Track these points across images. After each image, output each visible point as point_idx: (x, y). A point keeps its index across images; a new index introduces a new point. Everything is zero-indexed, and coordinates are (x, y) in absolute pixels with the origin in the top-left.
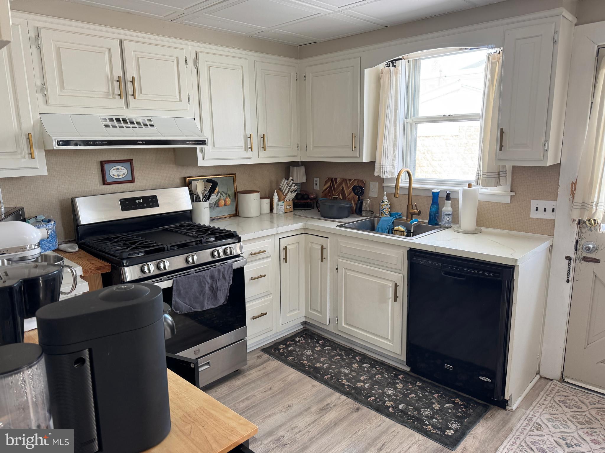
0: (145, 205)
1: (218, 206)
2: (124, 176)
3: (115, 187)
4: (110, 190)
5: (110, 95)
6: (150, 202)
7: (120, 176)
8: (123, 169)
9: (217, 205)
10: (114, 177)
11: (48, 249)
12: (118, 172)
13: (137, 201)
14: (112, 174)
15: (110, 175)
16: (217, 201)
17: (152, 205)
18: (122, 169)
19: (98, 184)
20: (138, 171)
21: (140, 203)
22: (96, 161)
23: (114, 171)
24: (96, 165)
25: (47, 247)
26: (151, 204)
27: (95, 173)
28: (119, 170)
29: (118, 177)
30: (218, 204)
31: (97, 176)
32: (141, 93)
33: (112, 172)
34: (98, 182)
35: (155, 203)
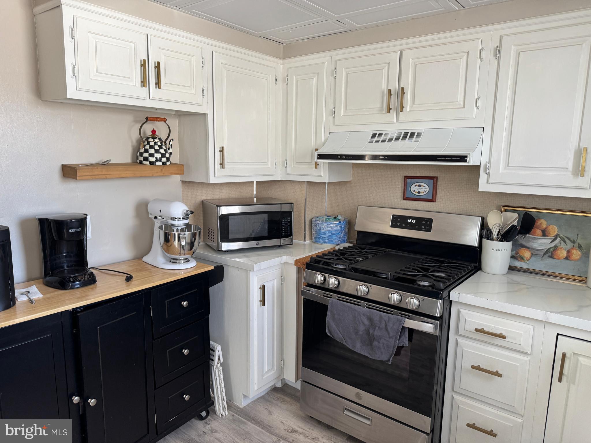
0: (417, 227)
1: (552, 257)
2: (425, 193)
3: (415, 204)
4: (409, 206)
5: (384, 110)
6: (424, 225)
7: (420, 193)
8: (425, 187)
9: (550, 254)
10: (414, 193)
11: (326, 242)
12: (419, 189)
13: (409, 221)
14: (413, 190)
15: (410, 190)
16: (551, 250)
17: (423, 229)
18: (423, 186)
19: (400, 198)
20: (443, 190)
21: (411, 223)
22: (401, 176)
23: (415, 187)
24: (401, 179)
25: (326, 240)
26: (423, 227)
27: (398, 187)
28: (420, 187)
29: (418, 194)
30: (552, 254)
31: (400, 190)
32: (414, 104)
33: (413, 188)
34: (400, 196)
35: (427, 227)
